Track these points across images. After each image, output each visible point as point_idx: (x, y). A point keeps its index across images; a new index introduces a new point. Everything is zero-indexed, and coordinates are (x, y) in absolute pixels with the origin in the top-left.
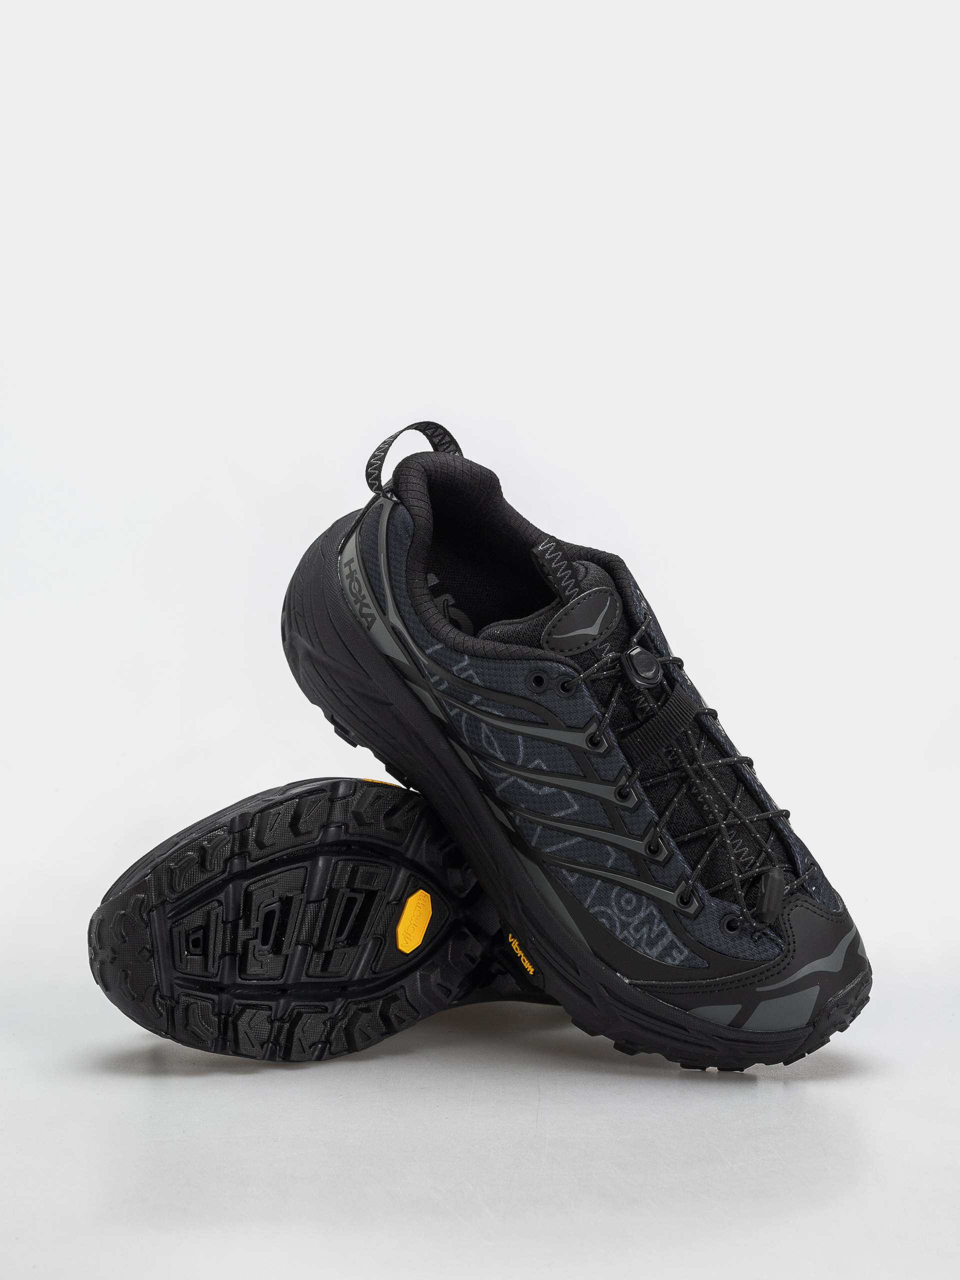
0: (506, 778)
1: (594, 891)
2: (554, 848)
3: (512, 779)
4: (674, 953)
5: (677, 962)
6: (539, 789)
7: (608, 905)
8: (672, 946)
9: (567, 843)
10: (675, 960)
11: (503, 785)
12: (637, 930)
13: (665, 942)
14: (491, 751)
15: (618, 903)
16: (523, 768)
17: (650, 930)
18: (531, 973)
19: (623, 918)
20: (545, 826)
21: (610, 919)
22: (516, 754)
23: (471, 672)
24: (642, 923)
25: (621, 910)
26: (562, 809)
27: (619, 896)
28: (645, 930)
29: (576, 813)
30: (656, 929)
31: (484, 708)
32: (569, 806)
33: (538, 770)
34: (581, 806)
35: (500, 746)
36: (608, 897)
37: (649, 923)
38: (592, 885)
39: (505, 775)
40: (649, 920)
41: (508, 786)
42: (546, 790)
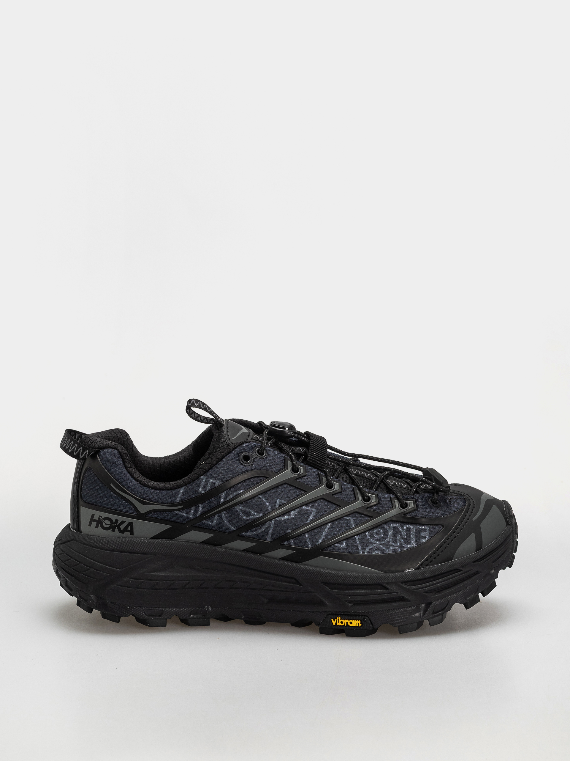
0: (270, 526)
1: (358, 543)
2: (322, 538)
3: (273, 522)
4: (423, 534)
5: (427, 537)
6: (290, 515)
7: (371, 543)
8: (418, 532)
9: (326, 530)
10: (426, 537)
11: (271, 531)
12: (395, 541)
13: (413, 533)
14: (252, 517)
15: (374, 538)
16: (274, 510)
17: (401, 535)
18: (360, 625)
19: (383, 542)
20: (308, 531)
21: (378, 549)
22: (266, 507)
23: (211, 481)
24: (394, 536)
25: (379, 540)
26: (309, 516)
27: (371, 535)
28: (399, 538)
29: (317, 513)
30: (403, 532)
31: (231, 496)
32: (311, 512)
33: (282, 505)
34: (316, 508)
35: (254, 510)
36: (367, 540)
37: (397, 532)
38: (355, 540)
39: (268, 523)
40: (396, 532)
41: (274, 528)
42: (294, 513)
